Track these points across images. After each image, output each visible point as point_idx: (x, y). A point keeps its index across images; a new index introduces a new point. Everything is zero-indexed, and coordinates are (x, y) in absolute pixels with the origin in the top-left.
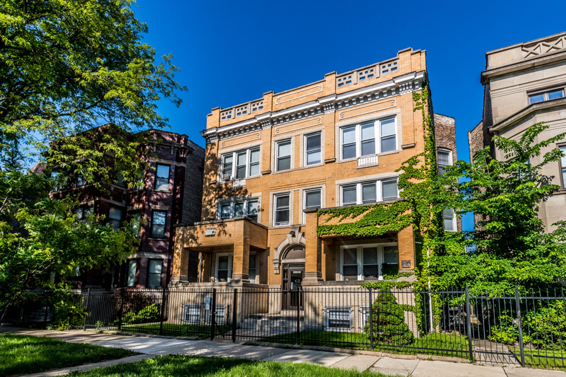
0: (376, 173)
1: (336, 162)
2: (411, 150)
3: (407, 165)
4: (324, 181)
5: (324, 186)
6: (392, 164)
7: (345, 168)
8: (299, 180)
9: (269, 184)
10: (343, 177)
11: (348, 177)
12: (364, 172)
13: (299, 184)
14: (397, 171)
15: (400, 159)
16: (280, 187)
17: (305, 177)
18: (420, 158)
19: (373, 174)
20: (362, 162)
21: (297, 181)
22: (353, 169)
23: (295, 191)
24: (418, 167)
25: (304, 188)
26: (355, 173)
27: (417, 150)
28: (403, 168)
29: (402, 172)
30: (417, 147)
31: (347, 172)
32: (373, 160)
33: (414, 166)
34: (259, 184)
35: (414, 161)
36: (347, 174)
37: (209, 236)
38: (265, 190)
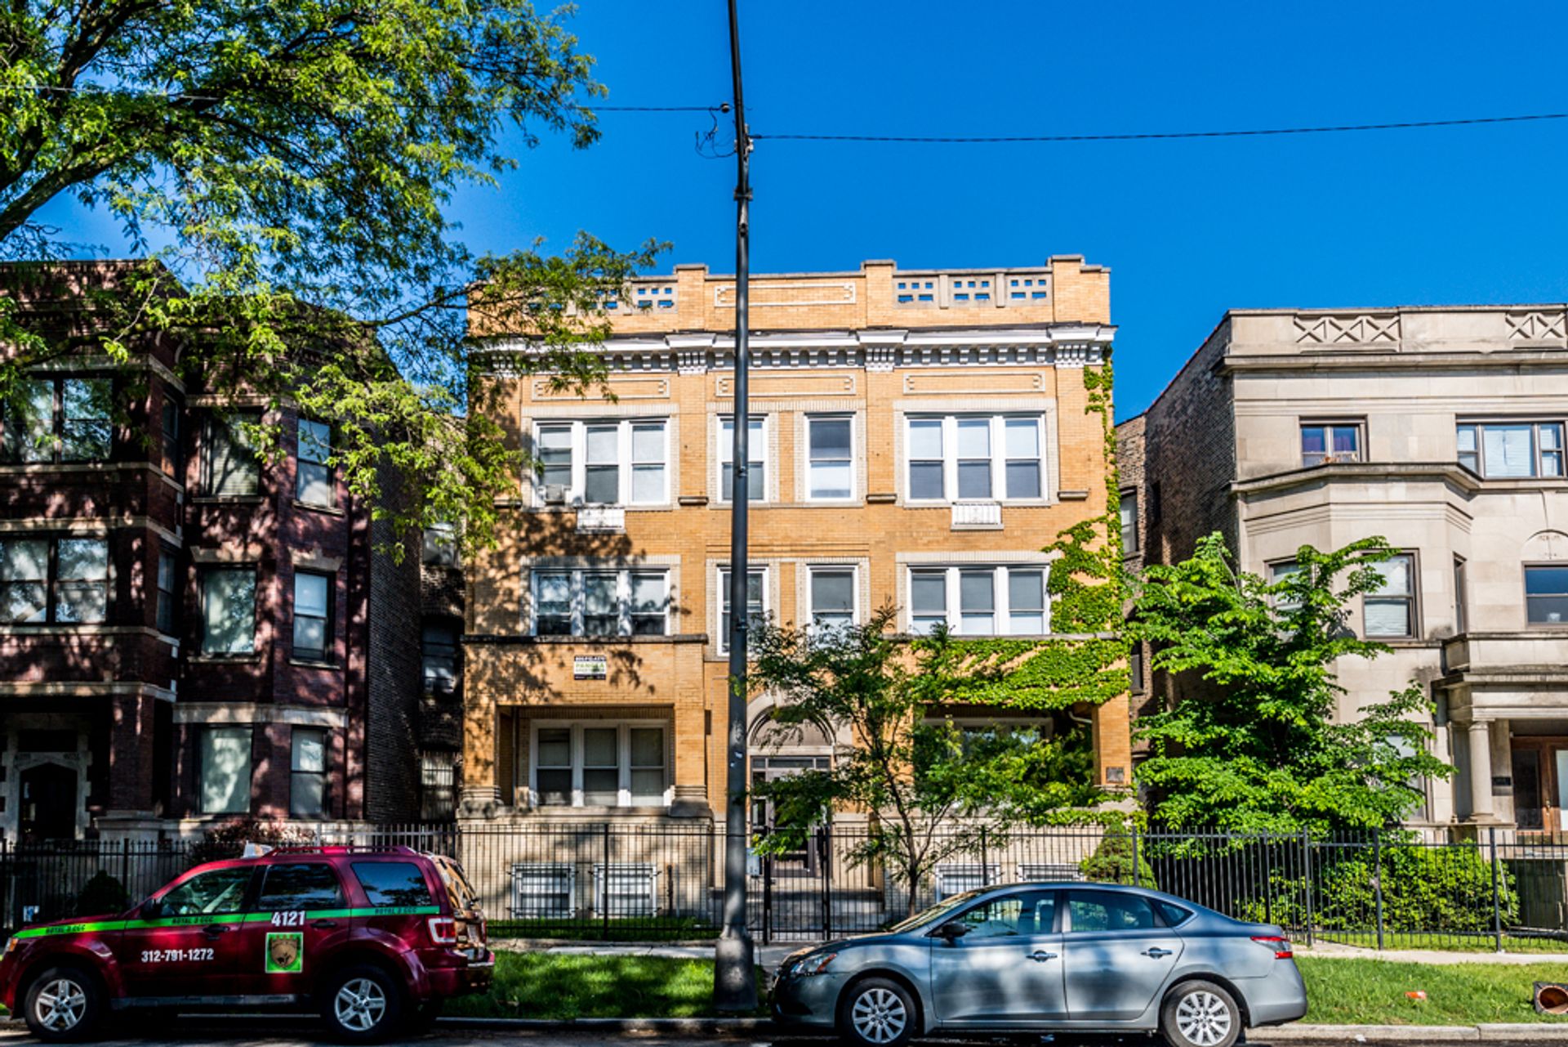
0: (998, 547)
1: (897, 504)
3: (1068, 539)
4: (863, 550)
6: (1035, 533)
7: (921, 524)
8: (794, 535)
10: (914, 545)
13: (796, 549)
14: (1046, 550)
15: (1053, 523)
18: (1096, 527)
19: (990, 549)
21: (787, 537)
22: (942, 529)
23: (782, 564)
24: (1091, 547)
26: (946, 539)
28: (1061, 546)
29: (1058, 554)
30: (1091, 501)
31: (926, 534)
33: (1083, 544)
34: (671, 530)
35: (1083, 532)
36: (925, 540)
37: (585, 677)
38: (690, 550)
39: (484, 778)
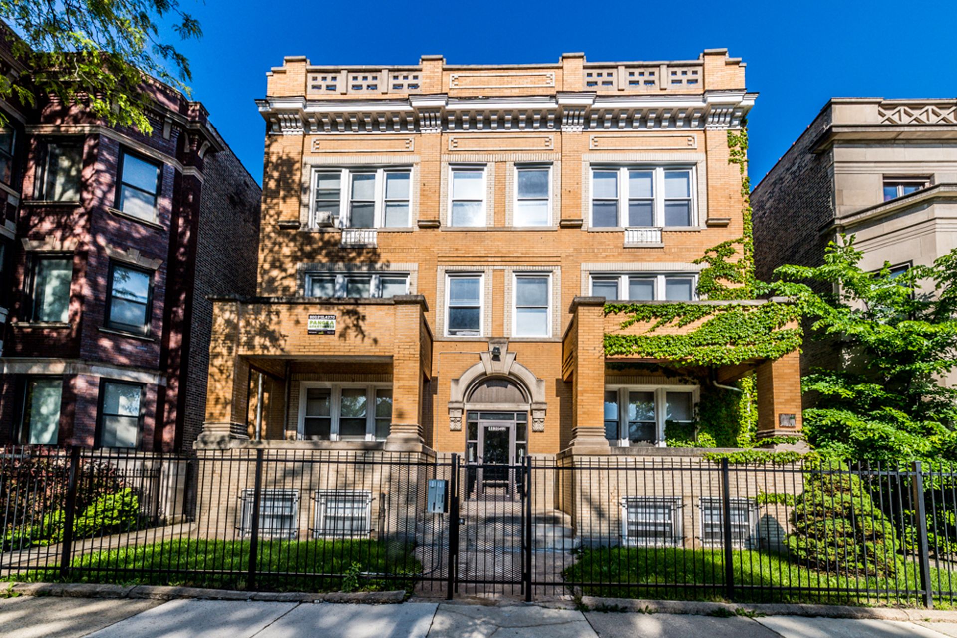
0: (660, 260)
1: (583, 228)
2: (720, 229)
3: (714, 255)
4: (556, 260)
5: (557, 271)
6: (688, 250)
7: (601, 243)
8: (504, 250)
9: (435, 250)
10: (596, 258)
11: (606, 258)
12: (637, 256)
13: (505, 260)
14: (696, 262)
15: (702, 243)
16: (462, 259)
17: (518, 250)
18: (735, 246)
19: (653, 261)
20: (633, 237)
21: (499, 252)
22: (616, 247)
23: (494, 271)
24: (732, 260)
25: (515, 268)
26: (620, 254)
27: (731, 233)
28: (706, 259)
29: (705, 266)
30: (731, 227)
31: (605, 250)
32: (651, 237)
33: (725, 258)
34: (412, 246)
35: (725, 249)
36: (604, 254)
37: (317, 332)
38: (426, 260)
39: (222, 415)
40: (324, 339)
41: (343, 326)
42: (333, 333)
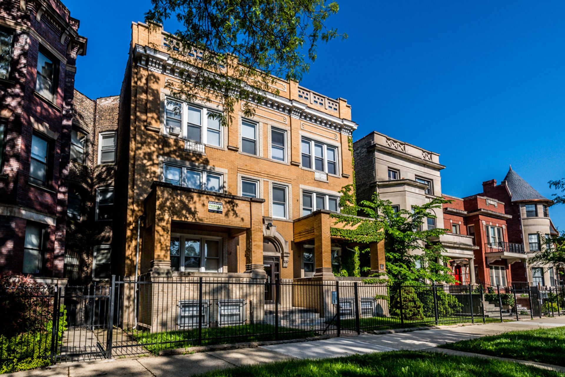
0: (327, 189)
1: (298, 167)
2: (346, 179)
3: (344, 190)
4: (290, 181)
5: (289, 185)
6: (336, 186)
7: (306, 176)
8: (268, 171)
9: (236, 164)
10: (304, 183)
11: (308, 184)
12: (320, 185)
13: (269, 176)
14: (339, 192)
15: (341, 184)
16: (248, 171)
17: (273, 172)
18: (351, 187)
19: (325, 188)
20: (317, 175)
21: (265, 171)
22: (312, 179)
23: (264, 181)
25: (272, 181)
26: (313, 183)
27: (349, 181)
29: (342, 194)
30: (349, 178)
31: (308, 180)
32: (324, 177)
33: (348, 192)
35: (347, 188)
37: (213, 211)
38: (231, 169)
39: (165, 256)
40: (217, 215)
41: (226, 209)
42: (221, 212)
